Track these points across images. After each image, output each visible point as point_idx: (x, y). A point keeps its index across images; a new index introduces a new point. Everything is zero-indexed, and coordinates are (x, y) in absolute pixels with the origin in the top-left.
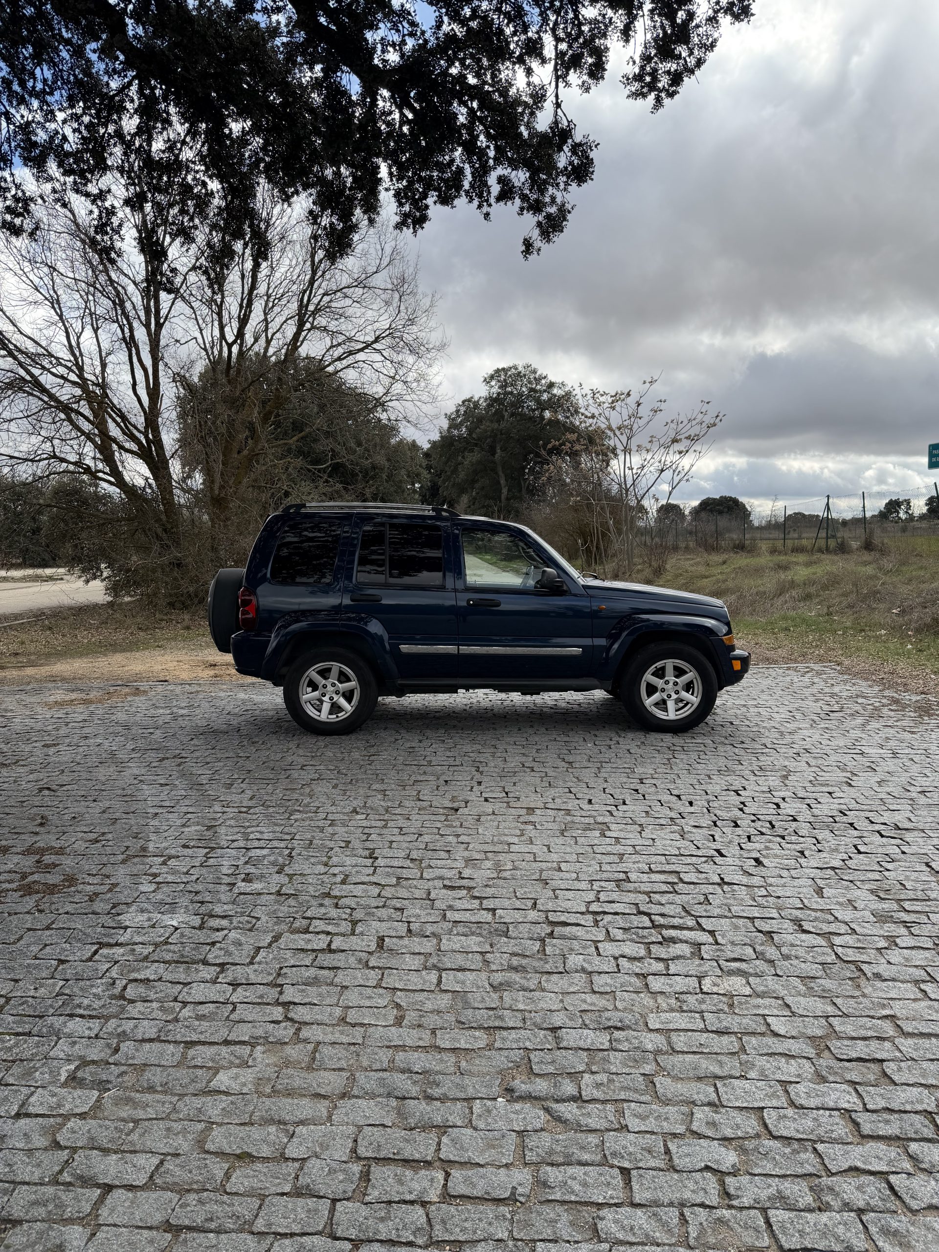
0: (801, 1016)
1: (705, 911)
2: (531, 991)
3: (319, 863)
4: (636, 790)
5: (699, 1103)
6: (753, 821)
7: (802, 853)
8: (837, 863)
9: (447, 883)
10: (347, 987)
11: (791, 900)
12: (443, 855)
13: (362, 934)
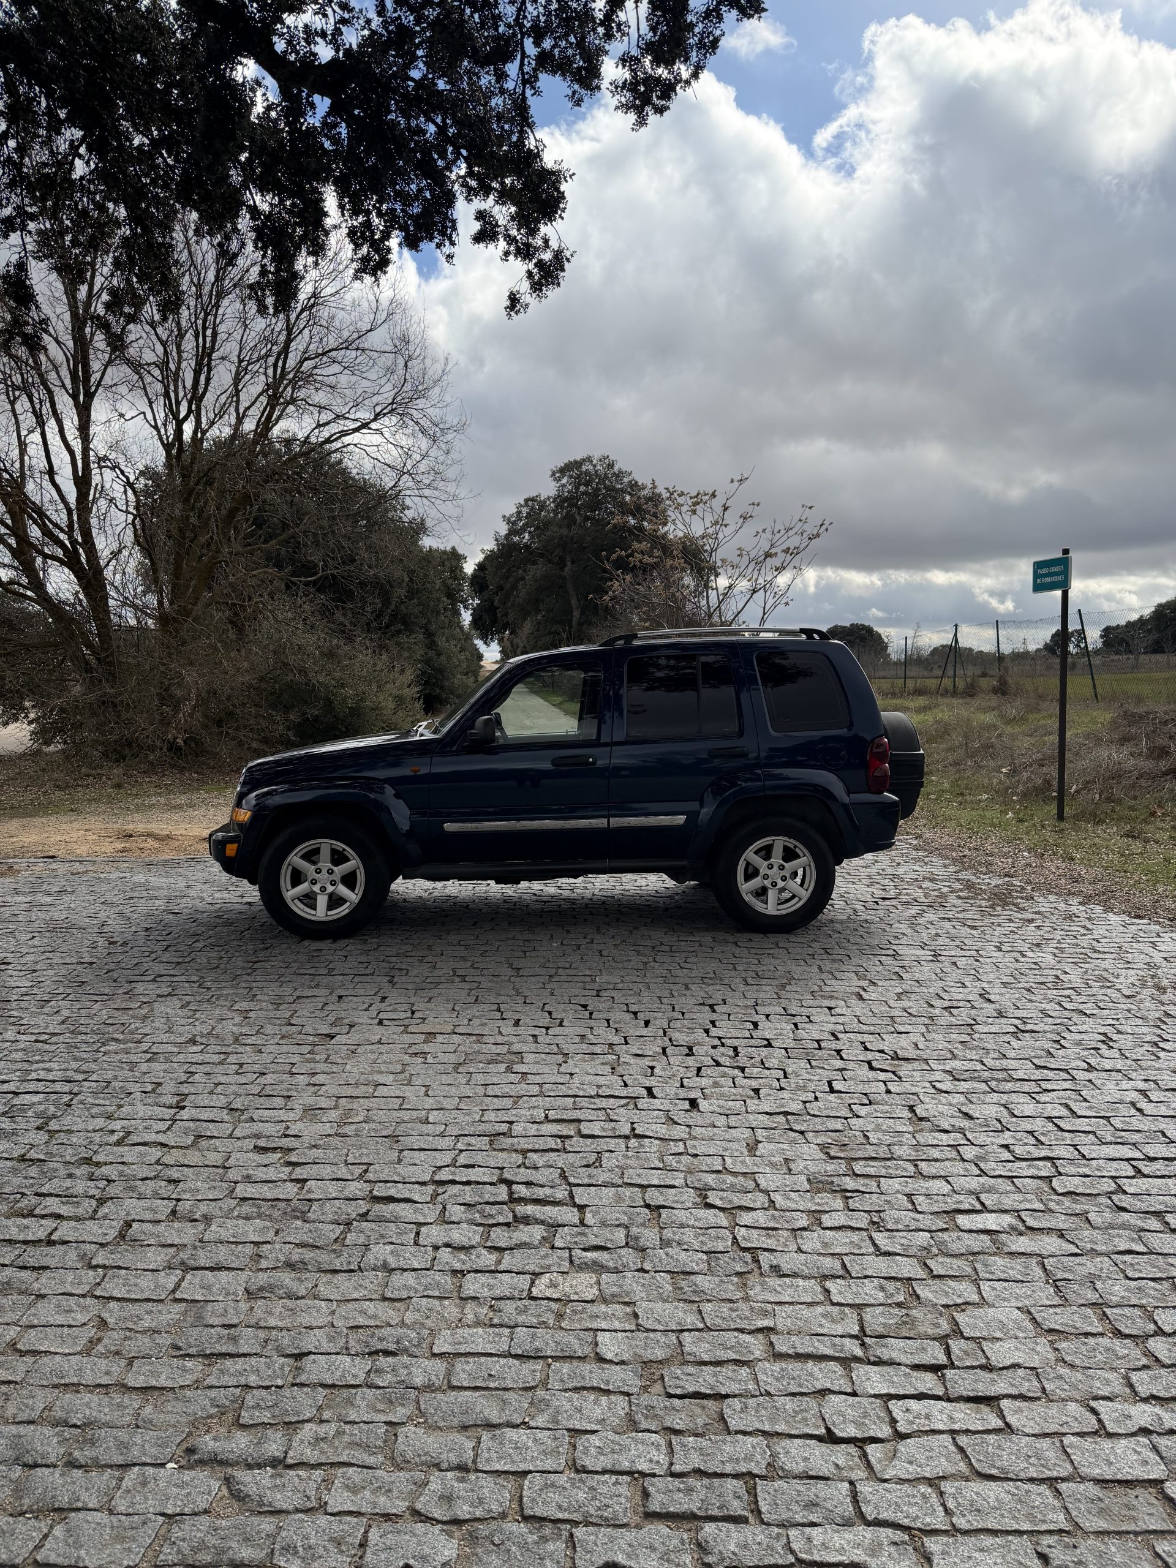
0: (648, 1330)
1: (590, 1176)
2: (298, 1298)
3: (101, 1115)
4: (585, 1006)
5: (445, 1466)
6: (714, 1047)
7: (757, 1091)
8: (795, 1107)
9: (262, 1143)
10: (42, 1296)
11: (709, 1160)
12: (279, 1102)
13: (105, 1217)
